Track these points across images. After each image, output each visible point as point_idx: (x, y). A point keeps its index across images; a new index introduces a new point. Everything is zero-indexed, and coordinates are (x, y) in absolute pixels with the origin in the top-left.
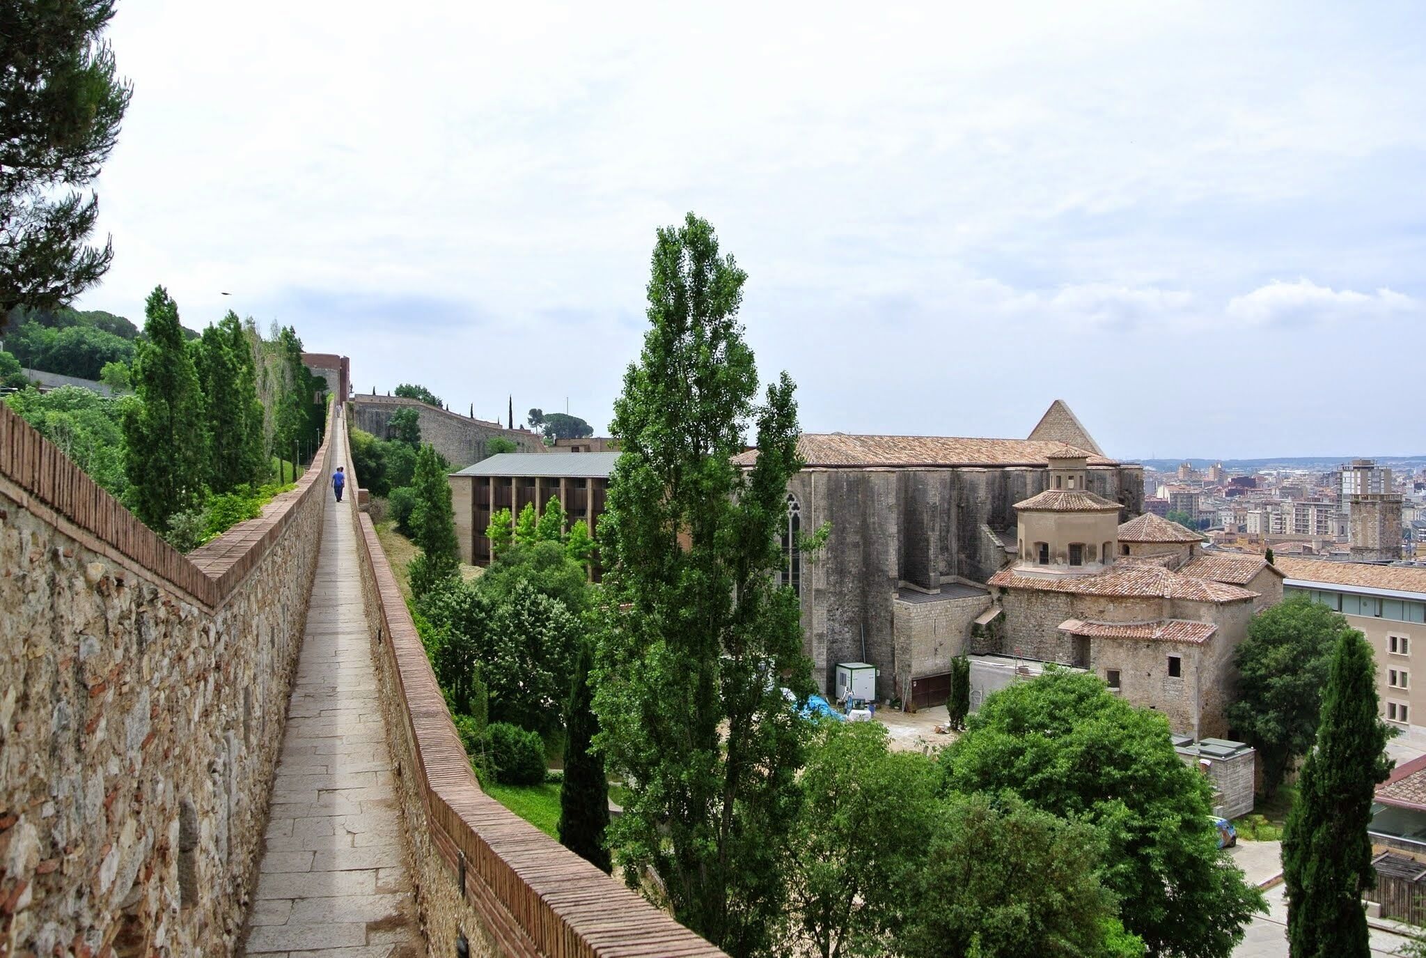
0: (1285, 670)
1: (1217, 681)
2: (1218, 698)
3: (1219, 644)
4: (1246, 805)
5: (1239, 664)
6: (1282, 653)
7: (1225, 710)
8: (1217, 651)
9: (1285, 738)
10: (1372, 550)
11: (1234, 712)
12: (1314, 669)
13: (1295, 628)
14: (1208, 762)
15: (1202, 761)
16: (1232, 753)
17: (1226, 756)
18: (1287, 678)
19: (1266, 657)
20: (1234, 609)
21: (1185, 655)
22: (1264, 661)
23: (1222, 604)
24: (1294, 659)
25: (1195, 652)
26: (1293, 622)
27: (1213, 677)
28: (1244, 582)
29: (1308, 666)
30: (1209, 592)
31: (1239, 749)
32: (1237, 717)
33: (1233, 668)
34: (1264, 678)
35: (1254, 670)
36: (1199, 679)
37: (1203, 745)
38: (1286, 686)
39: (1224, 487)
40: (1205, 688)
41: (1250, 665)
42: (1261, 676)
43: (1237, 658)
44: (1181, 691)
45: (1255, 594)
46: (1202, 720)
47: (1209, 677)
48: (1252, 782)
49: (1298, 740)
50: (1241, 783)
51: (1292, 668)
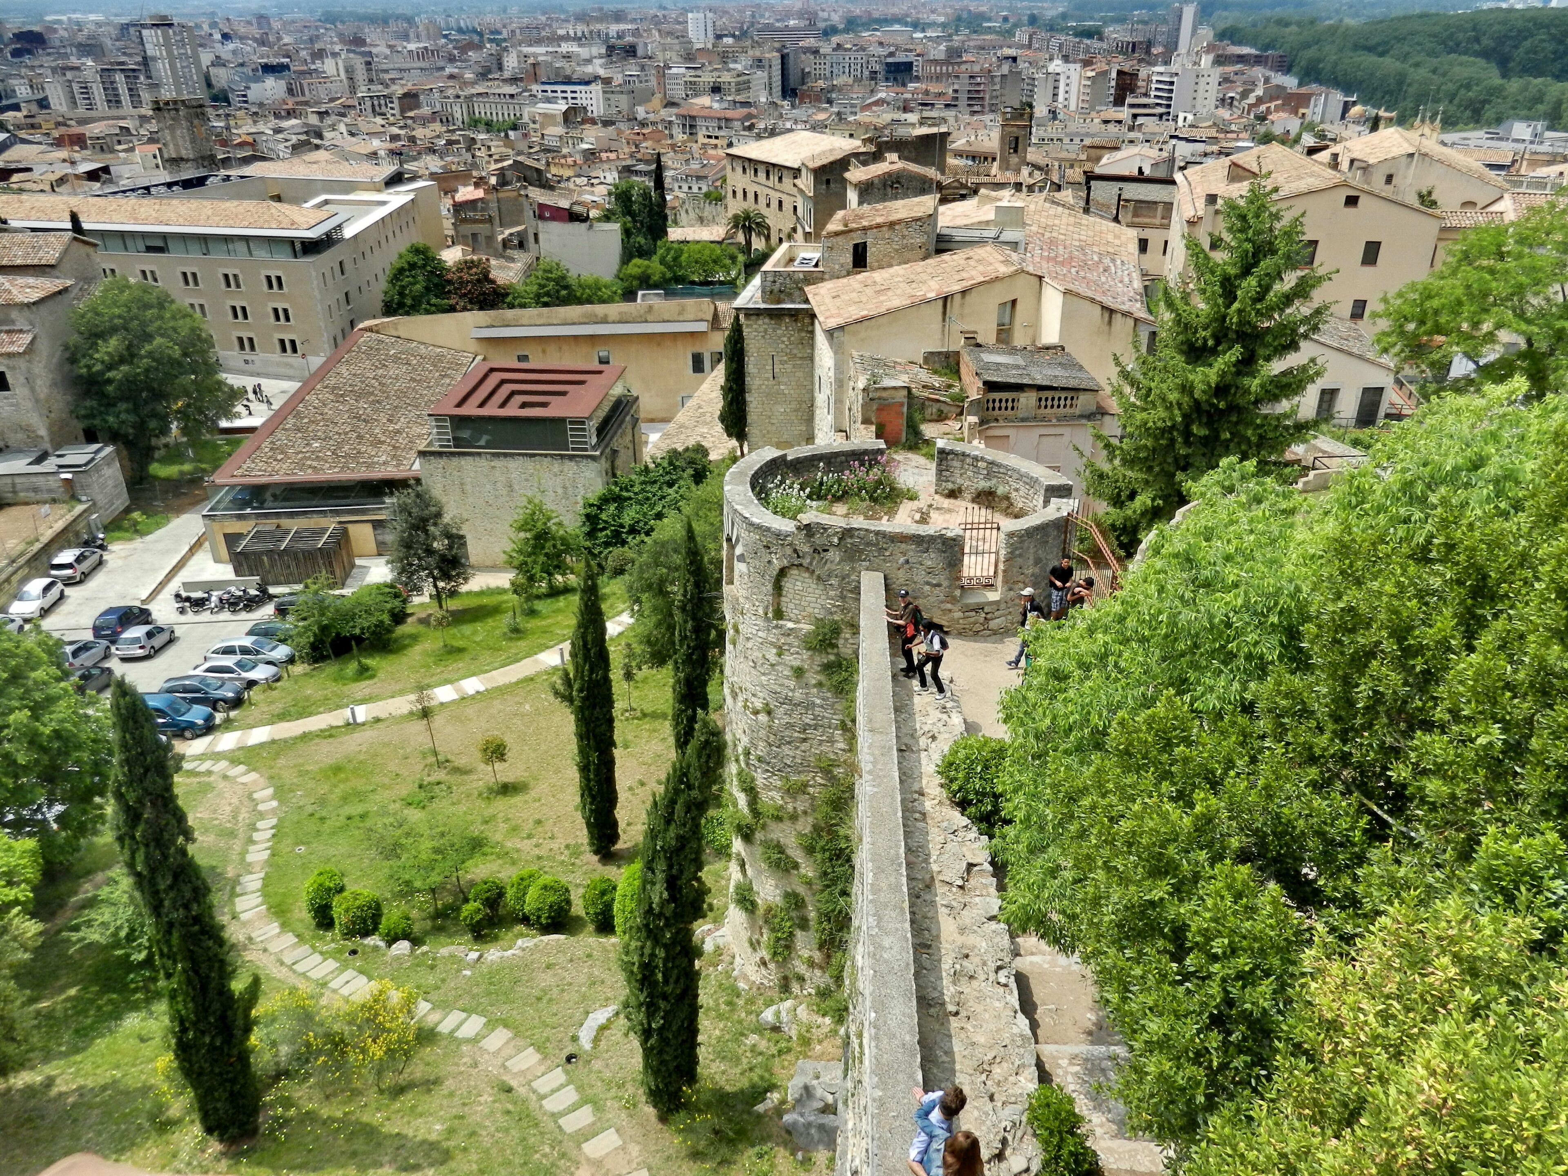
0: (122, 361)
1: (54, 384)
2: (61, 402)
3: (43, 347)
4: (122, 501)
5: (73, 360)
6: (113, 345)
7: (72, 412)
8: (45, 354)
9: (141, 426)
10: (187, 160)
11: (83, 412)
12: (150, 354)
13: (120, 317)
14: (69, 476)
15: (63, 476)
16: (93, 459)
17: (86, 465)
18: (124, 368)
19: (97, 351)
20: (50, 304)
21: (8, 367)
22: (96, 356)
23: (34, 303)
24: (129, 347)
25: (22, 363)
26: (117, 311)
27: (48, 383)
28: (53, 262)
29: (143, 352)
30: (15, 291)
31: (97, 452)
32: (86, 417)
33: (67, 367)
34: (101, 373)
35: (89, 367)
36: (32, 390)
37: (59, 456)
38: (126, 376)
39: (6, 45)
40: (42, 396)
41: (83, 362)
42: (98, 372)
43: (67, 355)
44: (17, 405)
45: (69, 283)
46: (50, 429)
47: (43, 385)
48: (121, 478)
49: (153, 424)
50: (110, 483)
51: (129, 356)
